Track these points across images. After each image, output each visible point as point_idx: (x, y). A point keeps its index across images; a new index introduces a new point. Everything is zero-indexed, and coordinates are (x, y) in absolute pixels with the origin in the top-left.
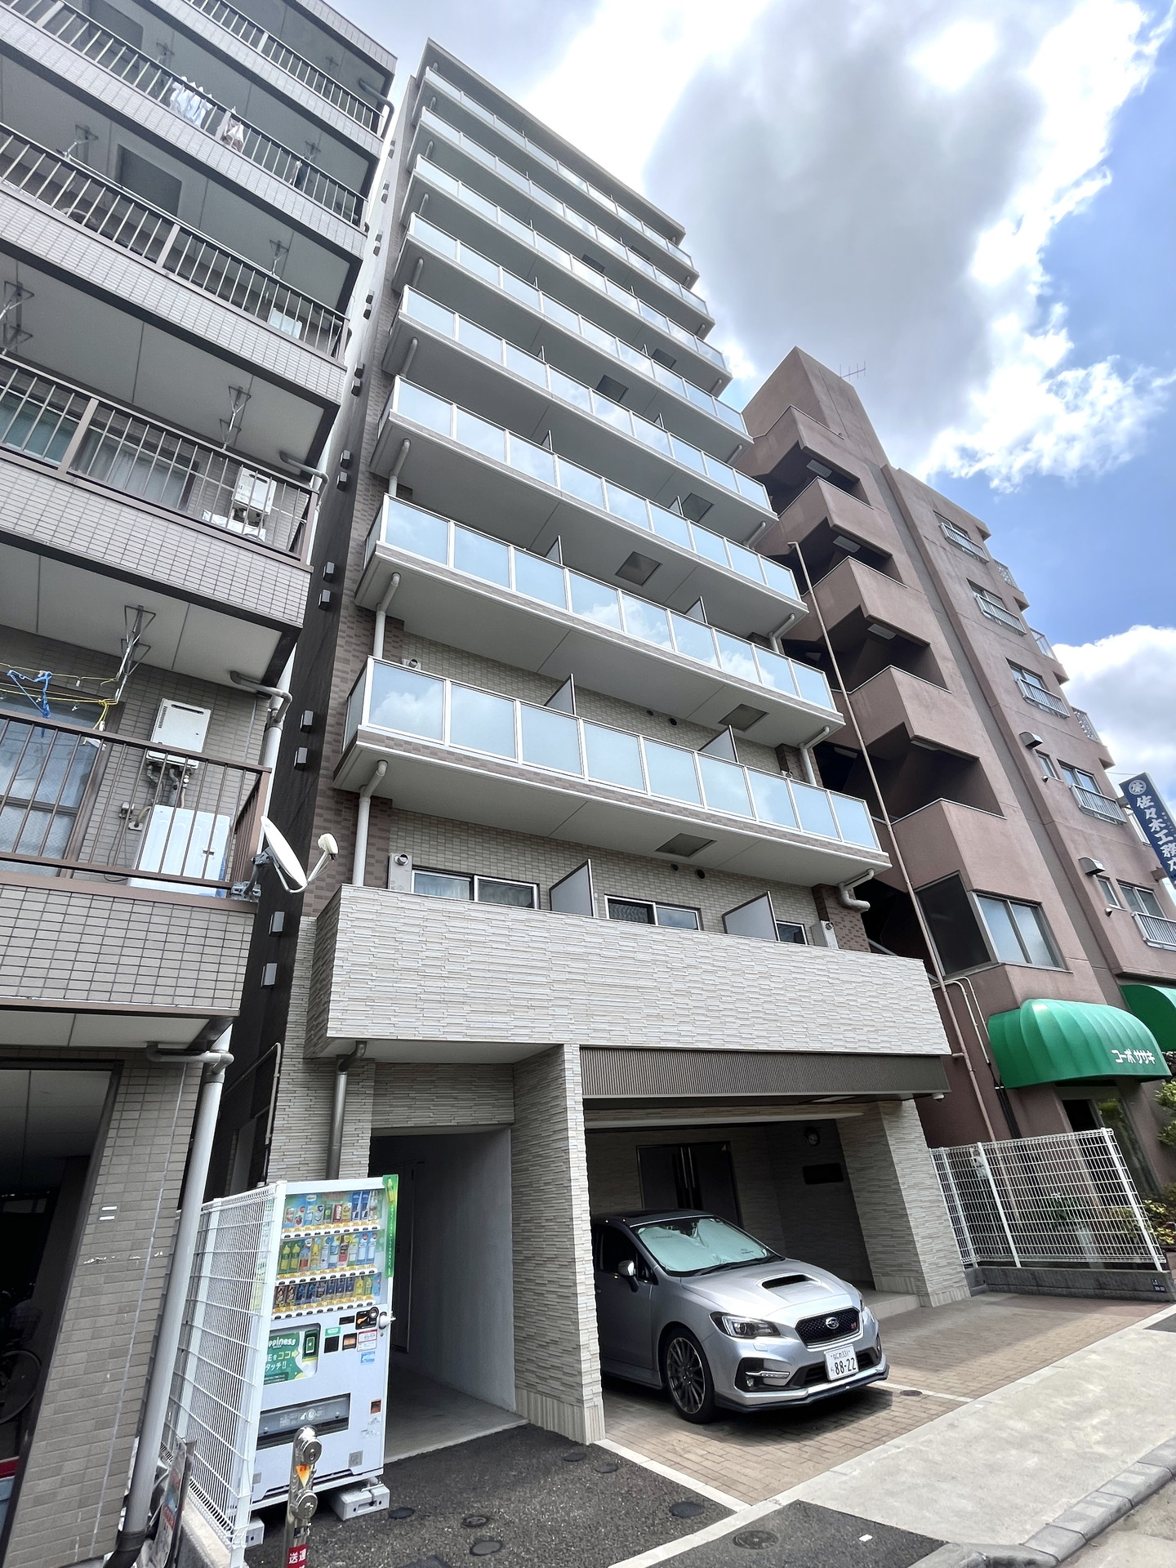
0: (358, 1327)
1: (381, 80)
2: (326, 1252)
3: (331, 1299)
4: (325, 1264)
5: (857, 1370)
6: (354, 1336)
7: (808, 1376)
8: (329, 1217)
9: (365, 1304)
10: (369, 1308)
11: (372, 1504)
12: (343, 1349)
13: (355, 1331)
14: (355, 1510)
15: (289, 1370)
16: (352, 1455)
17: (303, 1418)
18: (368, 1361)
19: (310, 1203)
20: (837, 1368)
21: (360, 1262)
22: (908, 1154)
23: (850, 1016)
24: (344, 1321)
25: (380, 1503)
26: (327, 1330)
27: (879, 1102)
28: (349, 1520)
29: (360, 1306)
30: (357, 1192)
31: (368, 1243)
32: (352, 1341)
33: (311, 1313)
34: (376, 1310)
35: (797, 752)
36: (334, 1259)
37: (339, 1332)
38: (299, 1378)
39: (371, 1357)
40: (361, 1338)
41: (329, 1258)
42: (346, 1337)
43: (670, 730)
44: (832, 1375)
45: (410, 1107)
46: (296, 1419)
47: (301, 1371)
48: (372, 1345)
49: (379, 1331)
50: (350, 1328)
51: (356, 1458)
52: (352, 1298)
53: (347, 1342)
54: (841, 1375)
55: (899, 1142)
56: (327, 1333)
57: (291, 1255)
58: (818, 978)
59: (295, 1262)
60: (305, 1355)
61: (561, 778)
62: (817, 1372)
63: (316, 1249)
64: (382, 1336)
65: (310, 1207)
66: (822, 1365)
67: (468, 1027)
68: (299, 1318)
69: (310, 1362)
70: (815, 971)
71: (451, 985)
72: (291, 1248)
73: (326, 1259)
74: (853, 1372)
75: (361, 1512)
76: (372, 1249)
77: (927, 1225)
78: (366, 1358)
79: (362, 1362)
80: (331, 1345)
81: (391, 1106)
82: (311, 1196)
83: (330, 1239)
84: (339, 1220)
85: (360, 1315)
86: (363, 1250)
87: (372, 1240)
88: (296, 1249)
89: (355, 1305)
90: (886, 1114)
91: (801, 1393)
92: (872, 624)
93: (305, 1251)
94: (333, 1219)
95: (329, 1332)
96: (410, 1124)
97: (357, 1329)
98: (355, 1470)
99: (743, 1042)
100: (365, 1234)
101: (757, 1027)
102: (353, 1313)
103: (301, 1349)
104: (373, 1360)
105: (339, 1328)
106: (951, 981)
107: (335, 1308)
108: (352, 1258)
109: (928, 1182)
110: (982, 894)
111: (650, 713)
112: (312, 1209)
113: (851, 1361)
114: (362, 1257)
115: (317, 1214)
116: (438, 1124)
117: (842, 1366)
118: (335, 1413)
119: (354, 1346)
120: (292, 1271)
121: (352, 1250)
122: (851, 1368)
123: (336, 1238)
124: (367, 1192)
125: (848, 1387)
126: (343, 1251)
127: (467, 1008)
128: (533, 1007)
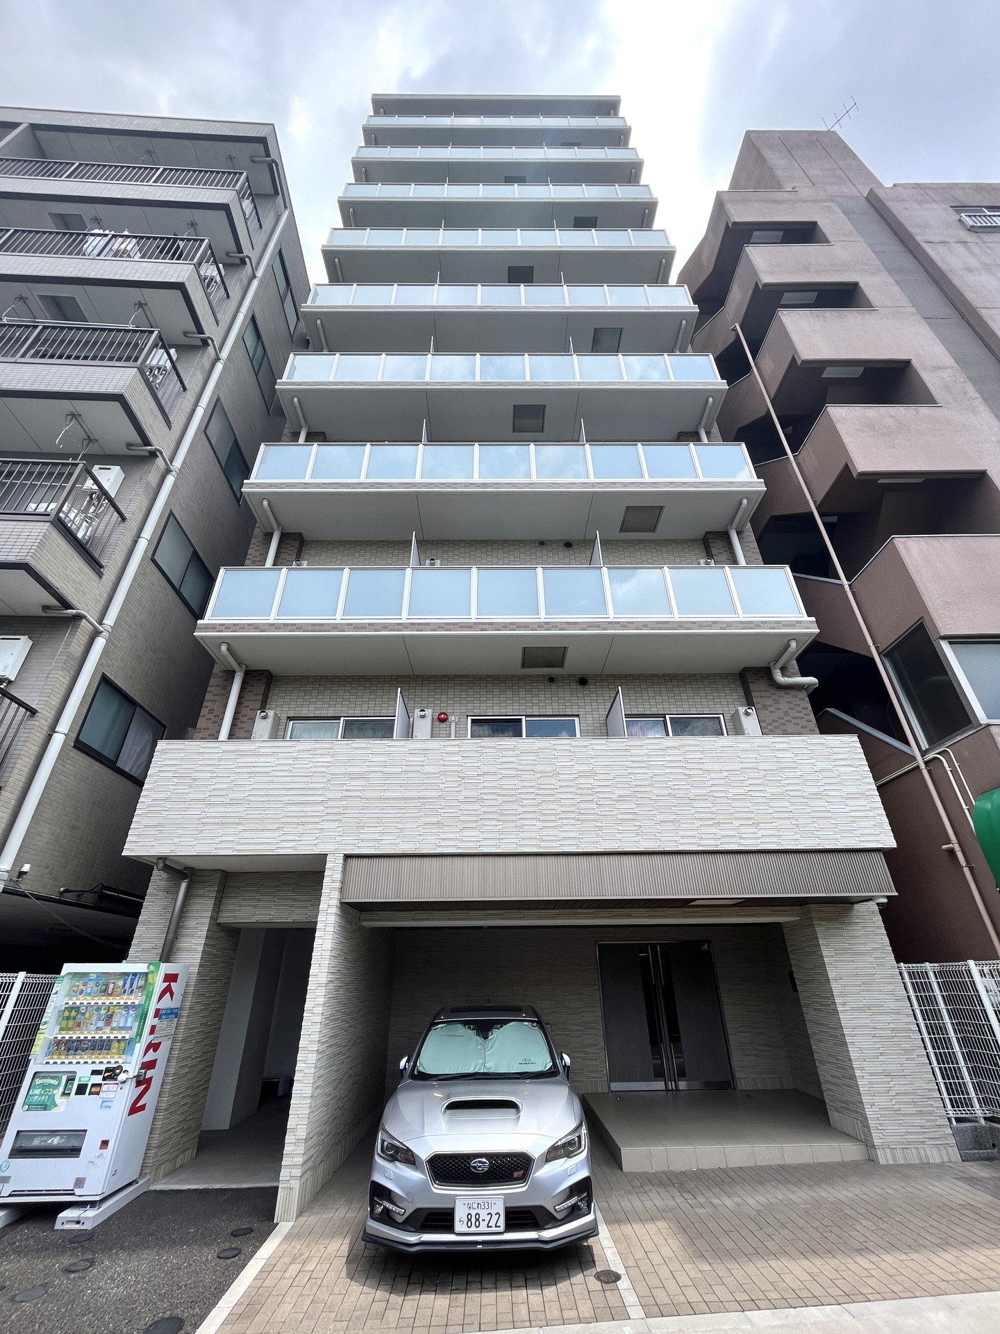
0: (104, 1079)
1: (261, 147)
2: (95, 1018)
3: (92, 1054)
4: (93, 1028)
5: (502, 1229)
6: (100, 1085)
7: (426, 1220)
8: (105, 991)
9: (113, 1061)
10: (116, 1065)
11: (78, 1222)
12: (89, 1095)
13: (101, 1082)
14: (63, 1224)
15: (48, 1103)
16: (78, 1179)
17: (50, 1141)
18: (106, 1107)
19: (90, 980)
20: (469, 1220)
21: (121, 1029)
22: (857, 968)
23: (714, 809)
24: (95, 1072)
25: (83, 1223)
26: (80, 1078)
27: (811, 906)
28: (57, 1230)
29: (109, 1062)
30: (127, 974)
31: (128, 1014)
32: (98, 1089)
33: (72, 1063)
34: (120, 1067)
35: (725, 536)
36: (101, 1024)
37: (89, 1081)
38: (55, 1110)
39: (110, 1104)
40: (104, 1088)
41: (96, 1023)
42: (93, 1085)
43: (567, 552)
44: (459, 1227)
45: (255, 907)
46: (45, 1141)
47: (57, 1106)
48: (112, 1095)
49: (120, 1085)
50: (98, 1079)
51: (80, 1182)
52: (106, 1056)
53: (94, 1090)
54: (473, 1229)
55: (840, 954)
56: (80, 1080)
57: (68, 1018)
58: (667, 770)
59: (71, 1023)
60: (64, 1094)
61: (374, 623)
62: (442, 1219)
63: (87, 1015)
64: (121, 1089)
65: (90, 983)
66: (450, 1211)
67: (238, 843)
68: (62, 1065)
69: (64, 1099)
70: (665, 763)
71: (230, 810)
72: (70, 1012)
73: (93, 1023)
74: (494, 1229)
75: (67, 1227)
76: (130, 1020)
77: (881, 1058)
78: (105, 1105)
79: (101, 1107)
80: (81, 1090)
81: (240, 906)
82: (92, 975)
83: (99, 1009)
84: (111, 995)
85: (107, 1070)
86: (123, 1020)
87: (131, 1012)
88: (73, 1013)
89: (105, 1061)
90: (821, 919)
91: (413, 1238)
92: (824, 369)
93: (79, 1016)
94: (105, 992)
95: (81, 1079)
96: (253, 920)
97: (103, 1080)
98: (77, 1191)
99: (542, 844)
100: (126, 1007)
101: (565, 828)
102: (103, 1067)
103: (61, 1089)
104: (110, 1107)
105: (90, 1078)
106: (930, 756)
107: (90, 1061)
108: (114, 1024)
109: (893, 1005)
110: (954, 640)
111: (542, 543)
112: (91, 984)
113: (495, 1218)
114: (121, 1025)
115: (95, 988)
116: (276, 921)
117: (477, 1220)
118: (73, 1143)
119: (98, 1093)
120: (68, 1029)
121: (115, 1019)
122: (492, 1223)
123: (103, 1008)
124: (135, 974)
125: (480, 1247)
126: (109, 1019)
127: (241, 827)
128: (303, 824)
